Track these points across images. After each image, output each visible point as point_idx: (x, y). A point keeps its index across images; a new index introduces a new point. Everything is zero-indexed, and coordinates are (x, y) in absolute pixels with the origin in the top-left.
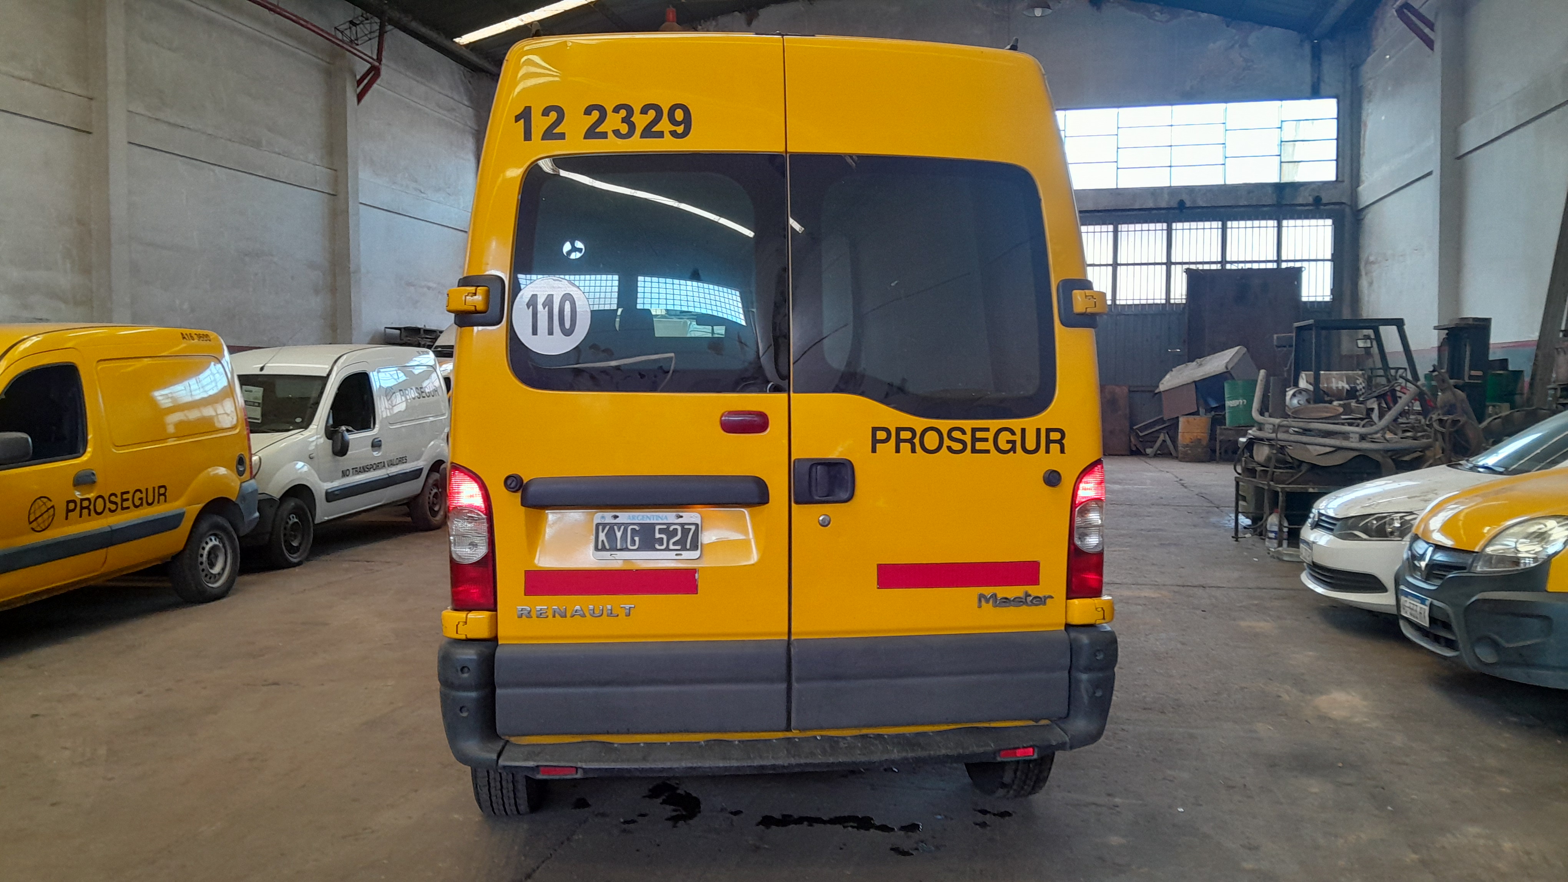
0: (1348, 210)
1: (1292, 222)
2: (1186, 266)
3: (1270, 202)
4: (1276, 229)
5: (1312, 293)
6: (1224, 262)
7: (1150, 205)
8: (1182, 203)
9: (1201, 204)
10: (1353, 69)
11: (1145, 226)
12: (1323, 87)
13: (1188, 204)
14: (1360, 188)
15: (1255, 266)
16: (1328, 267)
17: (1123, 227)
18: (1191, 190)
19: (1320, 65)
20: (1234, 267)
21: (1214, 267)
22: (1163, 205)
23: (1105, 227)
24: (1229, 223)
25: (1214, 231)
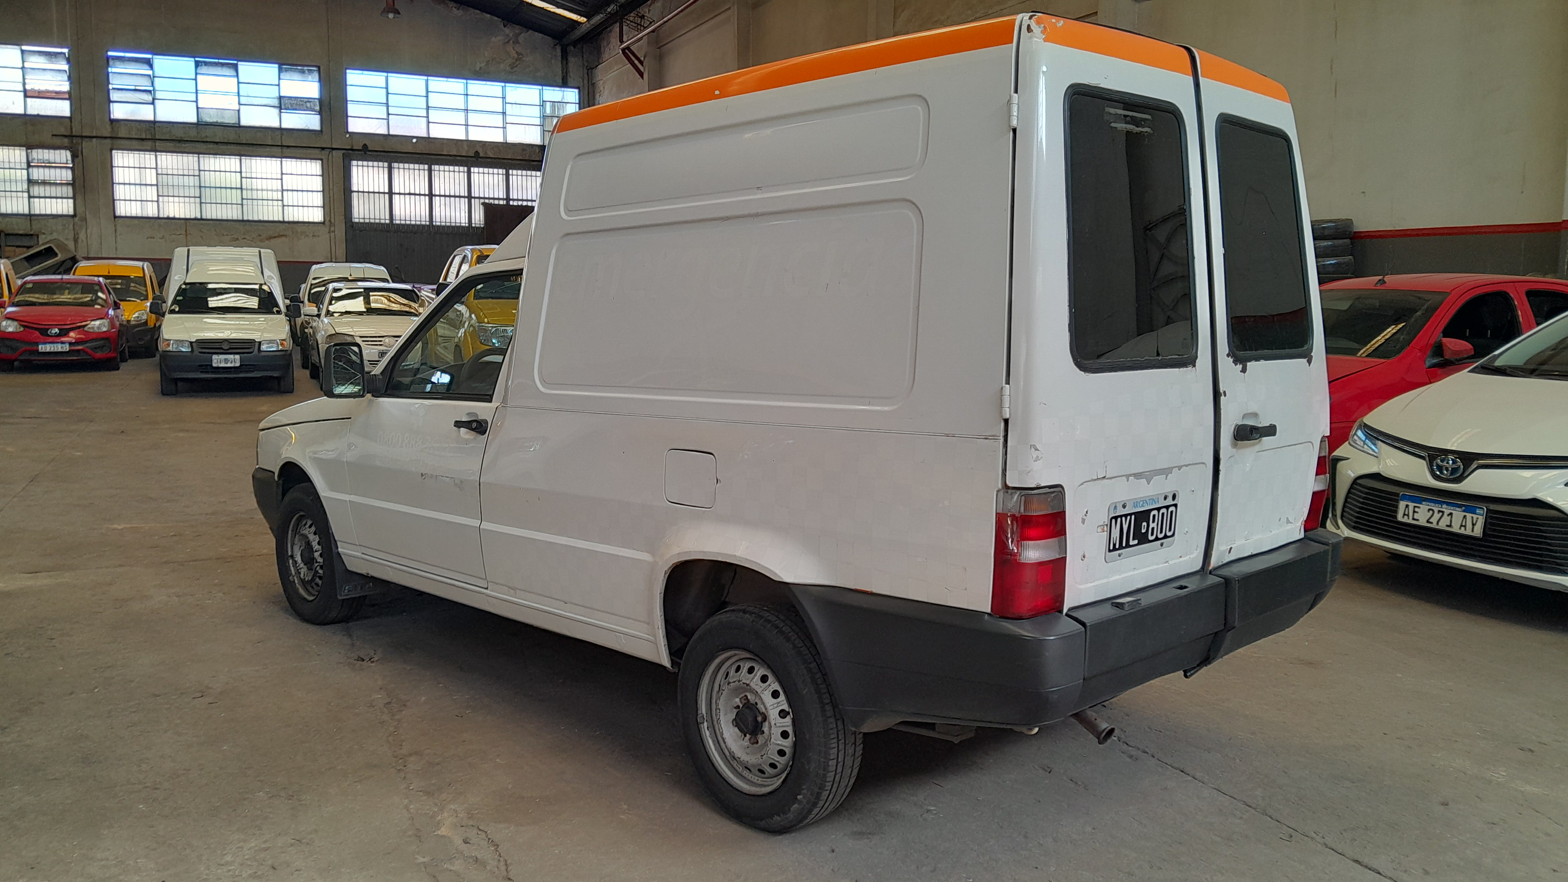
2: (482, 201)
3: (537, 158)
6: (508, 199)
7: (455, 153)
8: (476, 153)
9: (491, 154)
10: (588, 70)
11: (452, 168)
12: (570, 81)
13: (481, 155)
17: (435, 167)
18: (483, 144)
19: (567, 63)
20: (515, 203)
21: (501, 202)
22: (464, 154)
23: (422, 166)
24: (511, 171)
25: (501, 176)
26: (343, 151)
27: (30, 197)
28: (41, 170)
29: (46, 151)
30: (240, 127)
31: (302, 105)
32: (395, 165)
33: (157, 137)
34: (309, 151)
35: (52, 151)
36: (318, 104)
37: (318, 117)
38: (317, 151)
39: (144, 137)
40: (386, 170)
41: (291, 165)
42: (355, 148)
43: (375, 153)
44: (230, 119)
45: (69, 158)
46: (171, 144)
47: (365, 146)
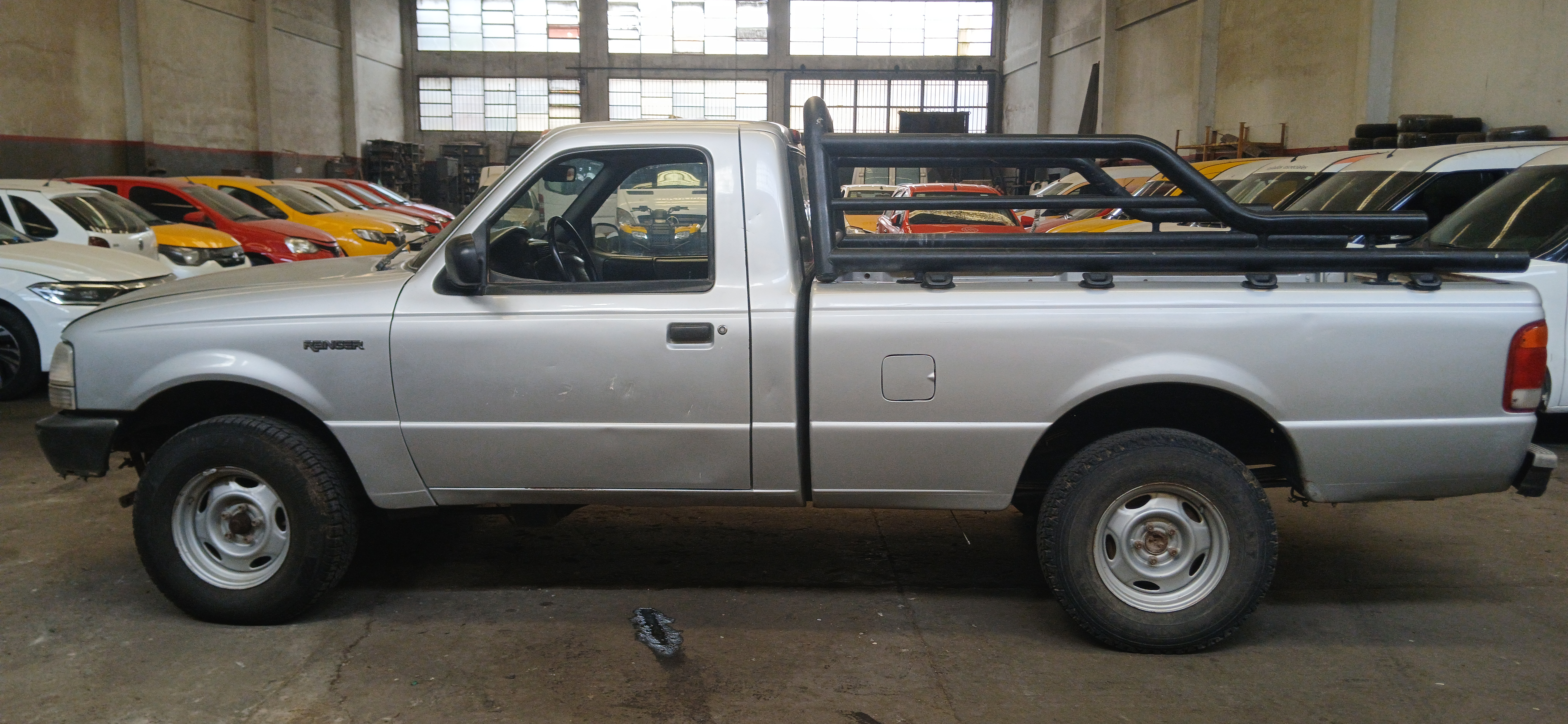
0: (997, 75)
1: (963, 82)
2: (899, 109)
3: (951, 68)
4: (954, 86)
5: (975, 128)
6: (922, 107)
7: (877, 67)
8: (897, 67)
9: (909, 68)
11: (874, 82)
13: (901, 68)
14: (1005, 62)
15: (941, 110)
16: (985, 111)
17: (860, 82)
18: (903, 59)
20: (928, 110)
21: (916, 110)
22: (886, 68)
23: (849, 82)
24: (926, 81)
25: (917, 87)
26: (785, 72)
27: (550, 118)
28: (558, 96)
29: (561, 81)
30: (705, 55)
31: (754, 34)
32: (827, 82)
33: (642, 67)
34: (757, 73)
35: (565, 81)
36: (766, 32)
37: (767, 43)
38: (764, 73)
39: (632, 66)
40: (819, 86)
41: (743, 85)
42: (795, 68)
43: (810, 72)
44: (696, 49)
45: (578, 86)
46: (652, 73)
47: (803, 66)
